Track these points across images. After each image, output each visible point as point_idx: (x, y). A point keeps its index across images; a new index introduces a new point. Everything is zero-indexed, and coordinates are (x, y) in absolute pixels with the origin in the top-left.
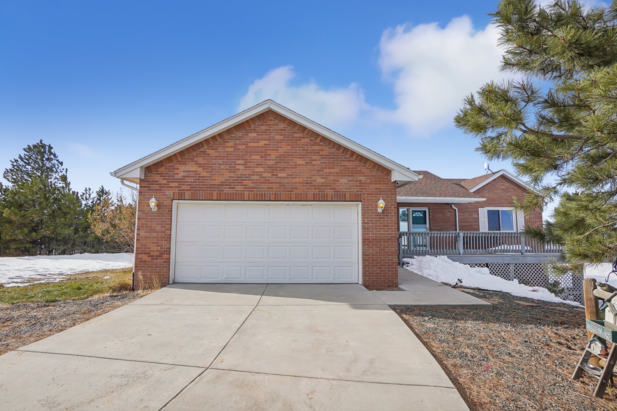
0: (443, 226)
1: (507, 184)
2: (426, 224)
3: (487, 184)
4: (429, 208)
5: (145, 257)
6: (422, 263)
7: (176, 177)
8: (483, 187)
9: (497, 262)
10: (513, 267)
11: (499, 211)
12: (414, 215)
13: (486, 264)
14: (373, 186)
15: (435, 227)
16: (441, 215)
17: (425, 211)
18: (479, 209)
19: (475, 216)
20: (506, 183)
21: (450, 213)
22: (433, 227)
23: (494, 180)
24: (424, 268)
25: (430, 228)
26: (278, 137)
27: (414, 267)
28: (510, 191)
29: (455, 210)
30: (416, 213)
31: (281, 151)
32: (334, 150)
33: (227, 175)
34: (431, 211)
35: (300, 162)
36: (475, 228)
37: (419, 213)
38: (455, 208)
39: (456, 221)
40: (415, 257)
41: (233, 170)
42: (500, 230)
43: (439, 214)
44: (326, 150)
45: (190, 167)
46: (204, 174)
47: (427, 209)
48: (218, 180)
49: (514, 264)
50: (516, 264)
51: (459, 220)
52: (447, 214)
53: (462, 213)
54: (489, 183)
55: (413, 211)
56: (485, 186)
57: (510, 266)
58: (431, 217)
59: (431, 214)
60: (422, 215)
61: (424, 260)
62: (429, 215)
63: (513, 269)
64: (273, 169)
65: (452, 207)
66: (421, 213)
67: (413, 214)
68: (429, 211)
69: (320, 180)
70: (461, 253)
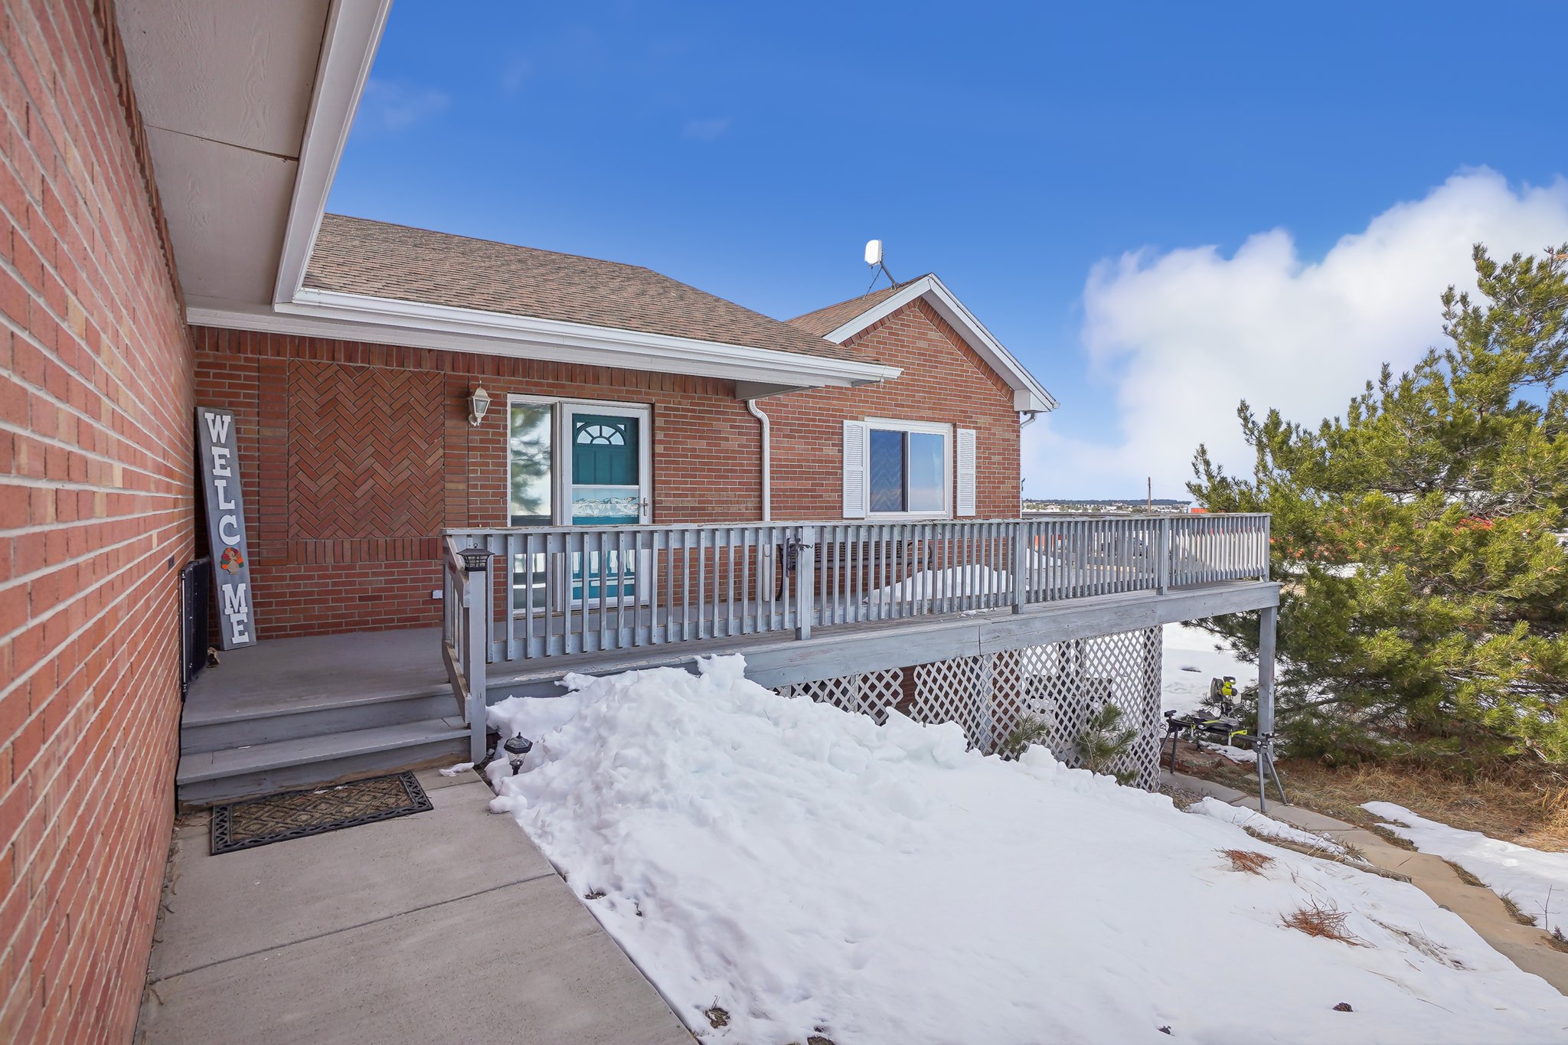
0: (710, 490)
1: (935, 335)
2: (637, 483)
3: (874, 326)
4: (653, 406)
6: (614, 741)
8: (859, 335)
9: (942, 657)
10: (992, 669)
11: (904, 435)
12: (583, 438)
13: (901, 673)
15: (675, 495)
16: (703, 444)
17: (635, 422)
18: (846, 423)
19: (830, 451)
20: (932, 330)
21: (740, 434)
22: (667, 495)
23: (897, 313)
24: (622, 798)
25: (654, 502)
27: (558, 784)
28: (941, 363)
29: (760, 422)
30: (594, 430)
34: (659, 422)
36: (828, 502)
37: (607, 431)
38: (760, 414)
39: (761, 472)
40: (572, 679)
42: (904, 508)
43: (694, 438)
47: (643, 415)
49: (995, 659)
50: (1000, 657)
51: (772, 466)
52: (727, 439)
53: (785, 436)
54: (882, 322)
55: (576, 417)
56: (866, 331)
57: (980, 668)
58: (659, 449)
59: (660, 436)
60: (618, 440)
61: (625, 713)
62: (653, 442)
63: (991, 680)
65: (747, 408)
66: (618, 430)
67: (576, 432)
68: (653, 422)
70: (806, 631)
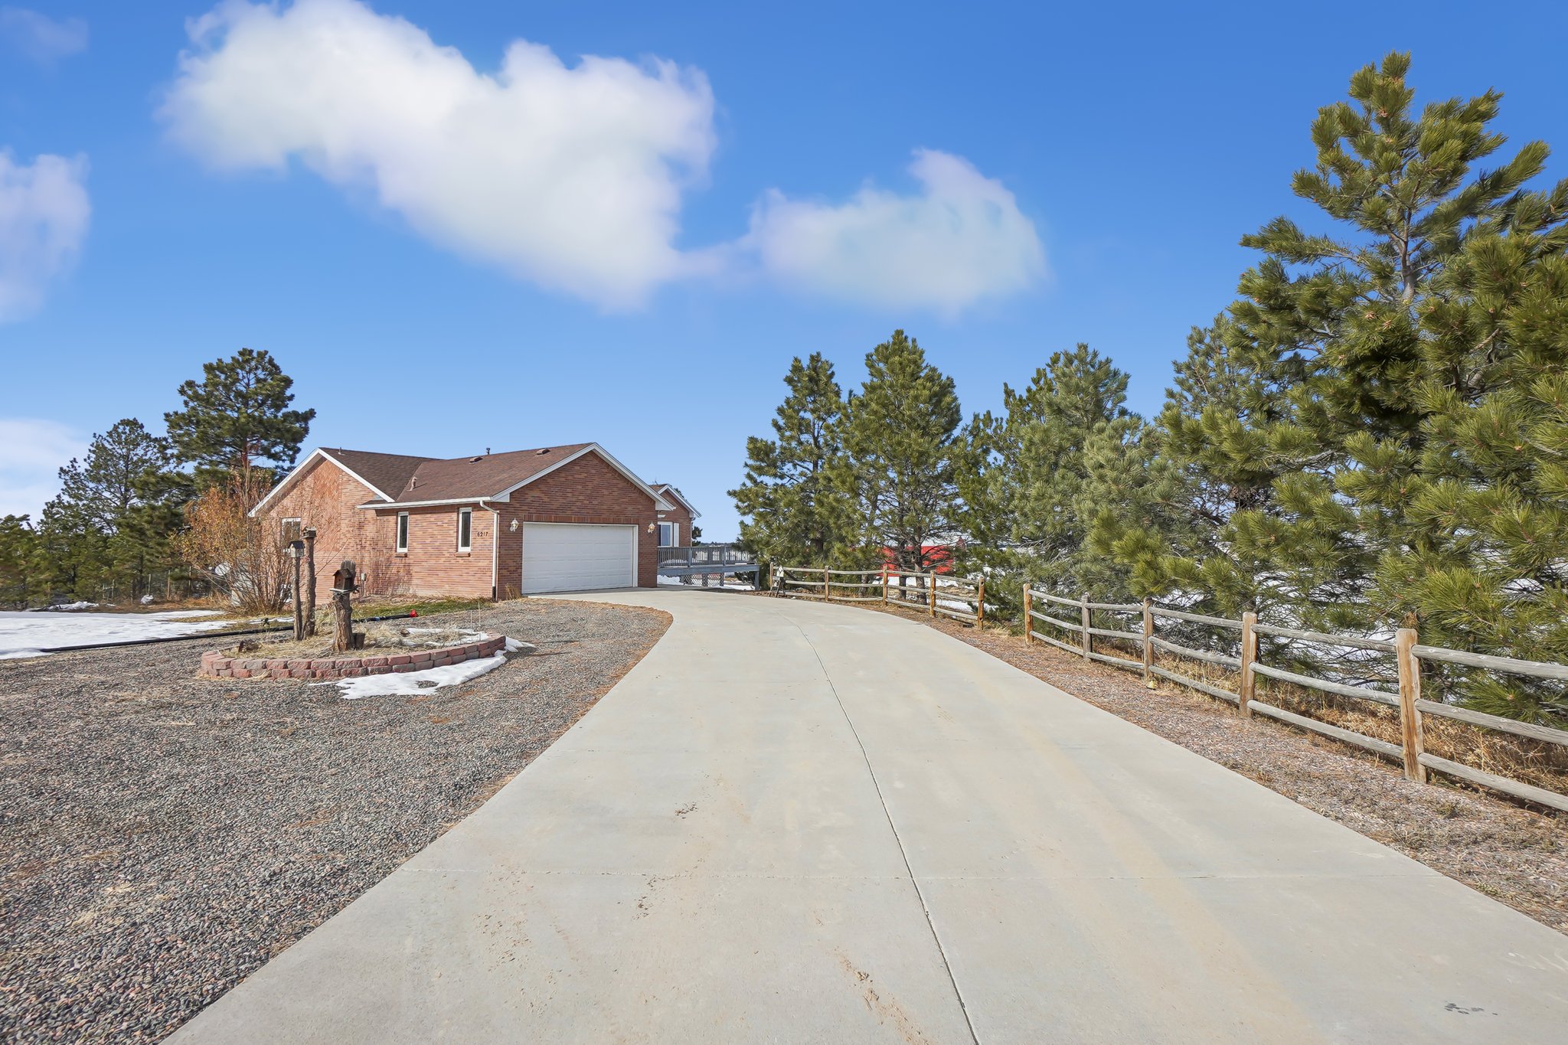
5: (504, 572)
7: (527, 501)
14: (647, 513)
26: (593, 471)
31: (596, 482)
32: (625, 484)
33: (562, 501)
35: (606, 492)
41: (565, 497)
44: (622, 484)
45: (536, 493)
46: (546, 500)
48: (555, 505)
64: (590, 497)
69: (617, 508)
